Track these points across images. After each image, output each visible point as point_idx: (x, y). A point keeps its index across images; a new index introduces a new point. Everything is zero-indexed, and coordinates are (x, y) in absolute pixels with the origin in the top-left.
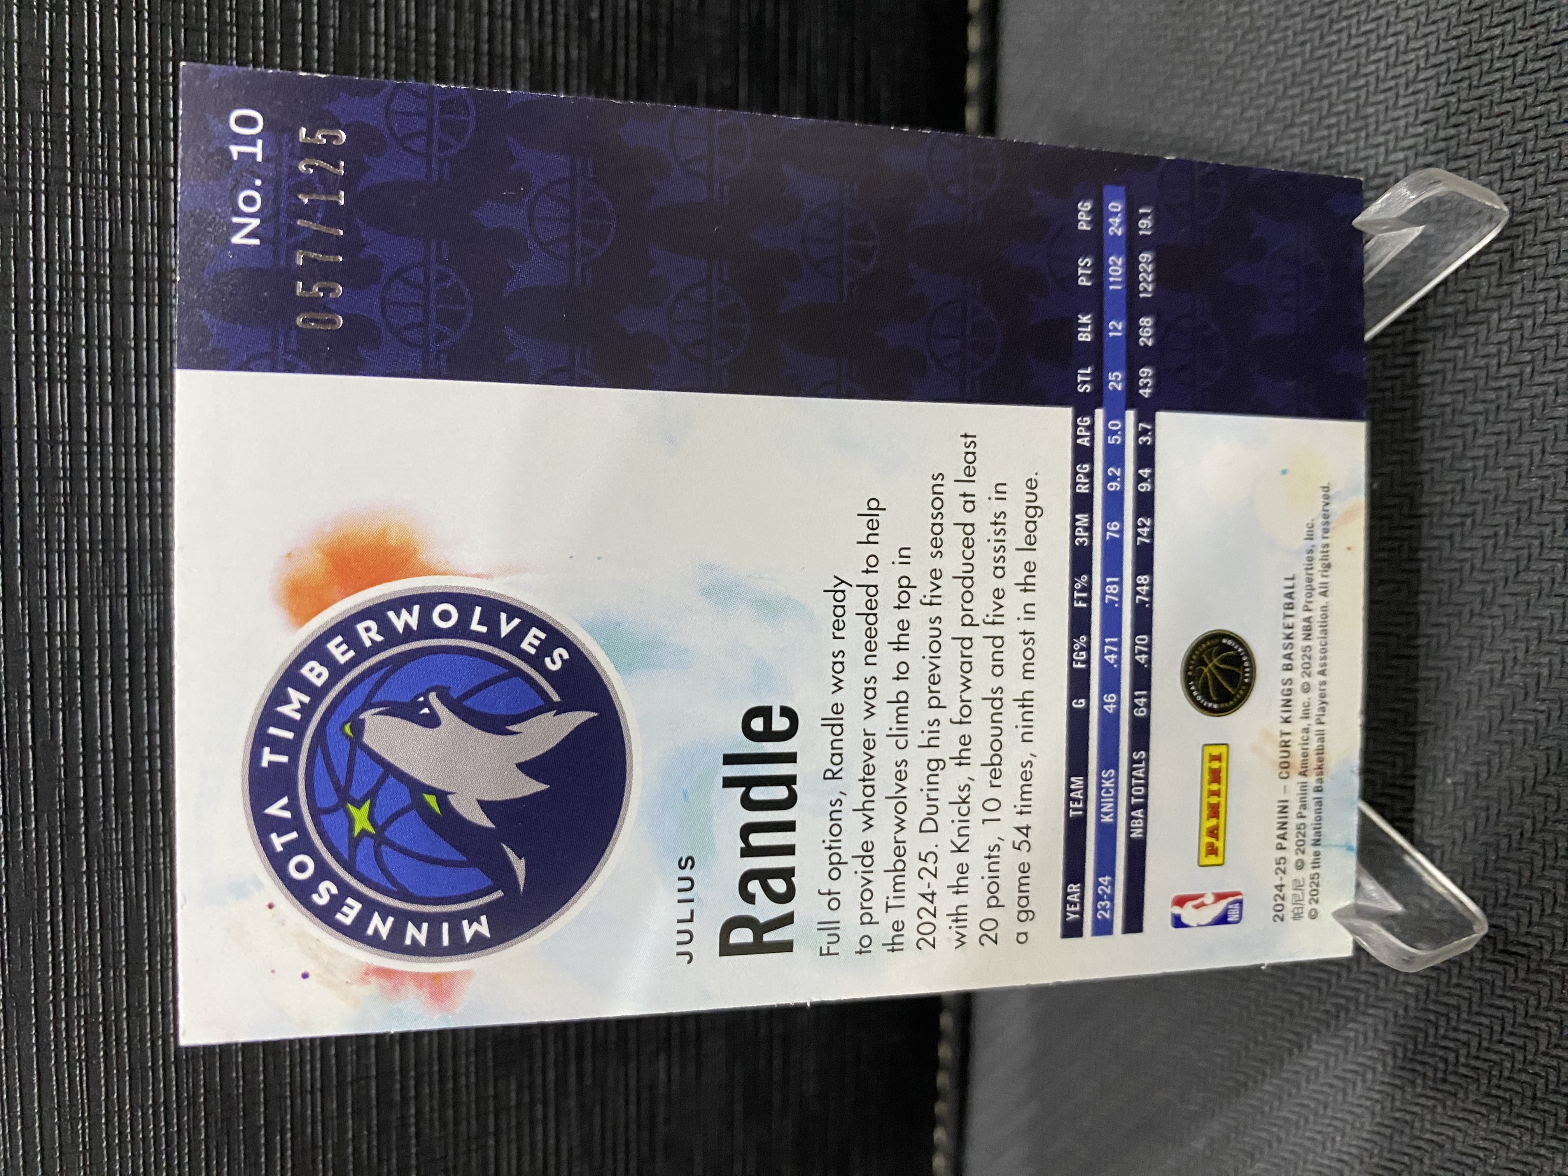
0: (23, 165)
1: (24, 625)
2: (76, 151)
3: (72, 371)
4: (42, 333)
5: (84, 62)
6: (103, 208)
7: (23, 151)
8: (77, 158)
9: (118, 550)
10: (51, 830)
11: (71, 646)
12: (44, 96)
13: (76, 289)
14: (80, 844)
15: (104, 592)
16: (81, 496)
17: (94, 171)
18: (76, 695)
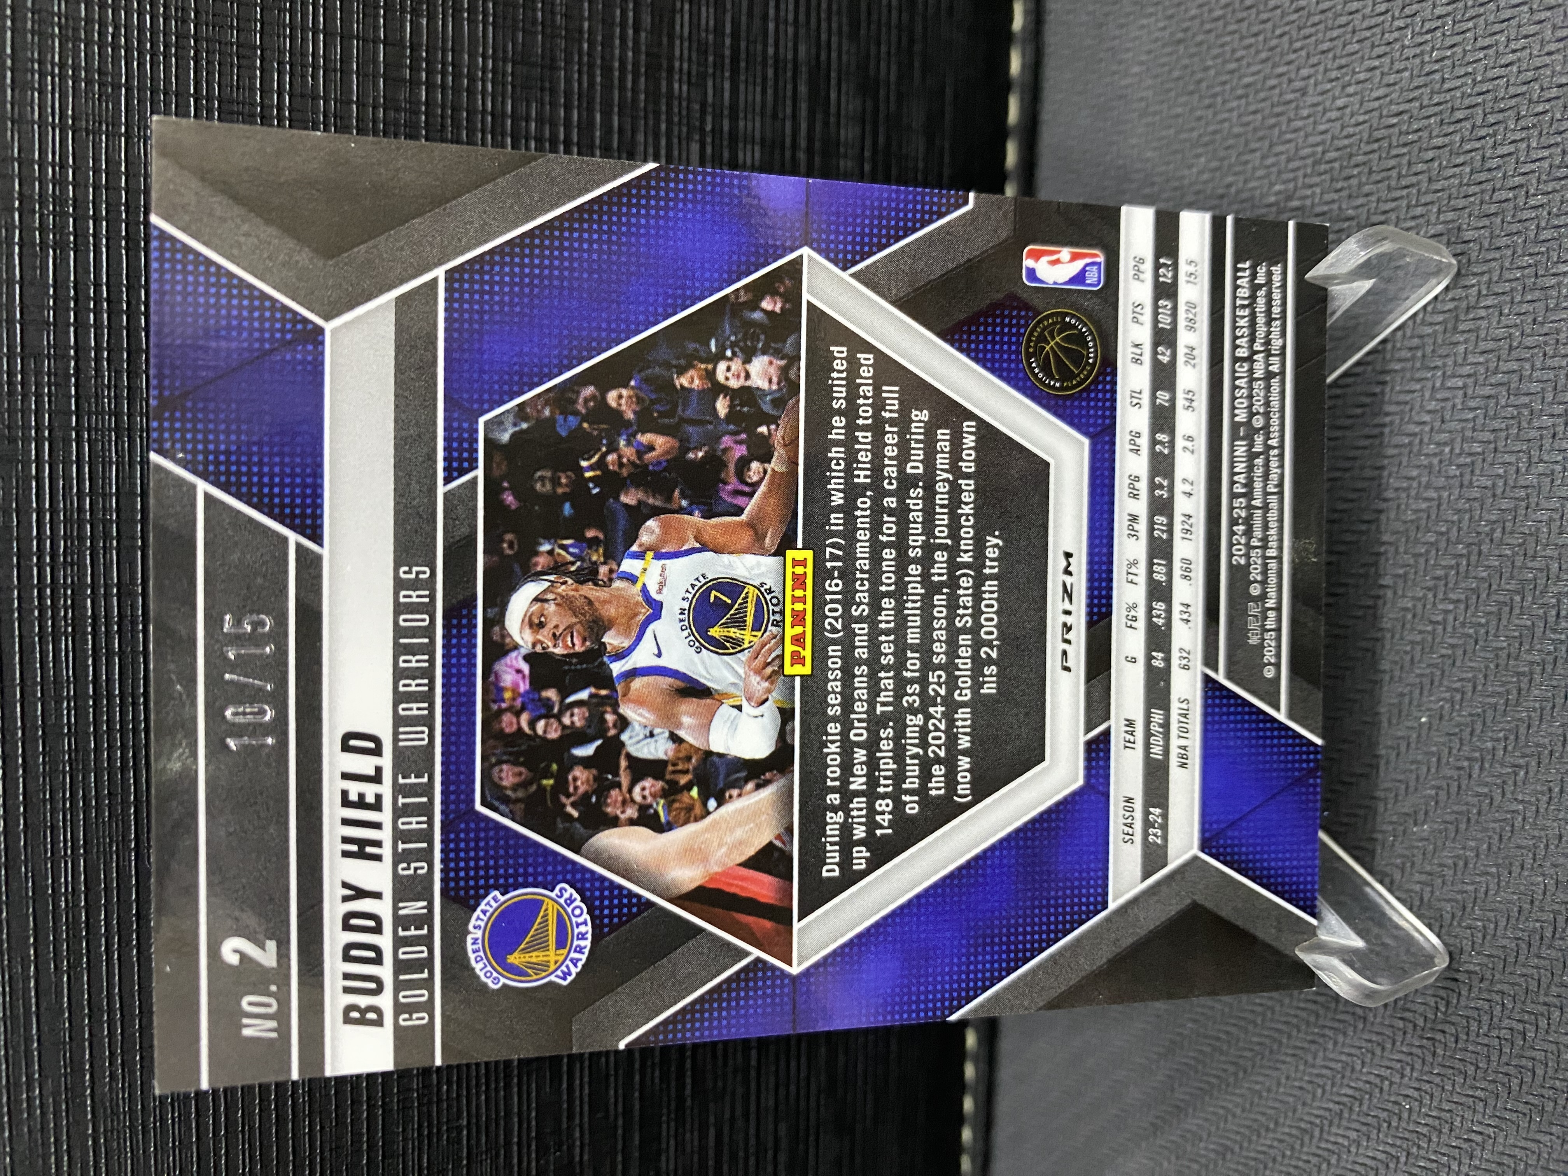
0: (25, 412)
1: (27, 888)
2: (81, 392)
3: (77, 623)
4: (46, 586)
5: (89, 298)
6: (110, 450)
7: (25, 396)
8: (82, 401)
9: (125, 802)
10: (56, 1094)
11: (76, 905)
12: (47, 338)
13: (81, 538)
14: (86, 1106)
15: (111, 847)
16: (87, 752)
17: (100, 413)
18: (81, 955)
